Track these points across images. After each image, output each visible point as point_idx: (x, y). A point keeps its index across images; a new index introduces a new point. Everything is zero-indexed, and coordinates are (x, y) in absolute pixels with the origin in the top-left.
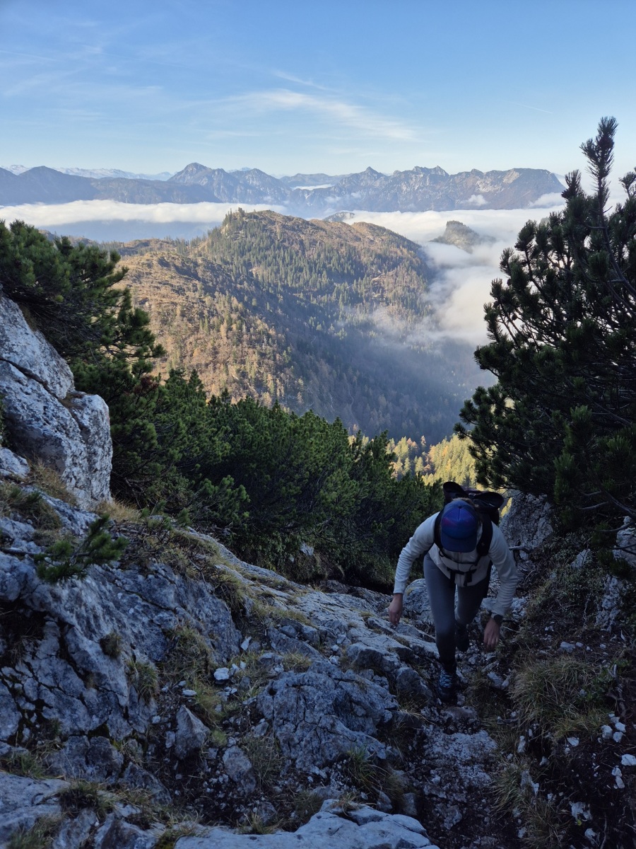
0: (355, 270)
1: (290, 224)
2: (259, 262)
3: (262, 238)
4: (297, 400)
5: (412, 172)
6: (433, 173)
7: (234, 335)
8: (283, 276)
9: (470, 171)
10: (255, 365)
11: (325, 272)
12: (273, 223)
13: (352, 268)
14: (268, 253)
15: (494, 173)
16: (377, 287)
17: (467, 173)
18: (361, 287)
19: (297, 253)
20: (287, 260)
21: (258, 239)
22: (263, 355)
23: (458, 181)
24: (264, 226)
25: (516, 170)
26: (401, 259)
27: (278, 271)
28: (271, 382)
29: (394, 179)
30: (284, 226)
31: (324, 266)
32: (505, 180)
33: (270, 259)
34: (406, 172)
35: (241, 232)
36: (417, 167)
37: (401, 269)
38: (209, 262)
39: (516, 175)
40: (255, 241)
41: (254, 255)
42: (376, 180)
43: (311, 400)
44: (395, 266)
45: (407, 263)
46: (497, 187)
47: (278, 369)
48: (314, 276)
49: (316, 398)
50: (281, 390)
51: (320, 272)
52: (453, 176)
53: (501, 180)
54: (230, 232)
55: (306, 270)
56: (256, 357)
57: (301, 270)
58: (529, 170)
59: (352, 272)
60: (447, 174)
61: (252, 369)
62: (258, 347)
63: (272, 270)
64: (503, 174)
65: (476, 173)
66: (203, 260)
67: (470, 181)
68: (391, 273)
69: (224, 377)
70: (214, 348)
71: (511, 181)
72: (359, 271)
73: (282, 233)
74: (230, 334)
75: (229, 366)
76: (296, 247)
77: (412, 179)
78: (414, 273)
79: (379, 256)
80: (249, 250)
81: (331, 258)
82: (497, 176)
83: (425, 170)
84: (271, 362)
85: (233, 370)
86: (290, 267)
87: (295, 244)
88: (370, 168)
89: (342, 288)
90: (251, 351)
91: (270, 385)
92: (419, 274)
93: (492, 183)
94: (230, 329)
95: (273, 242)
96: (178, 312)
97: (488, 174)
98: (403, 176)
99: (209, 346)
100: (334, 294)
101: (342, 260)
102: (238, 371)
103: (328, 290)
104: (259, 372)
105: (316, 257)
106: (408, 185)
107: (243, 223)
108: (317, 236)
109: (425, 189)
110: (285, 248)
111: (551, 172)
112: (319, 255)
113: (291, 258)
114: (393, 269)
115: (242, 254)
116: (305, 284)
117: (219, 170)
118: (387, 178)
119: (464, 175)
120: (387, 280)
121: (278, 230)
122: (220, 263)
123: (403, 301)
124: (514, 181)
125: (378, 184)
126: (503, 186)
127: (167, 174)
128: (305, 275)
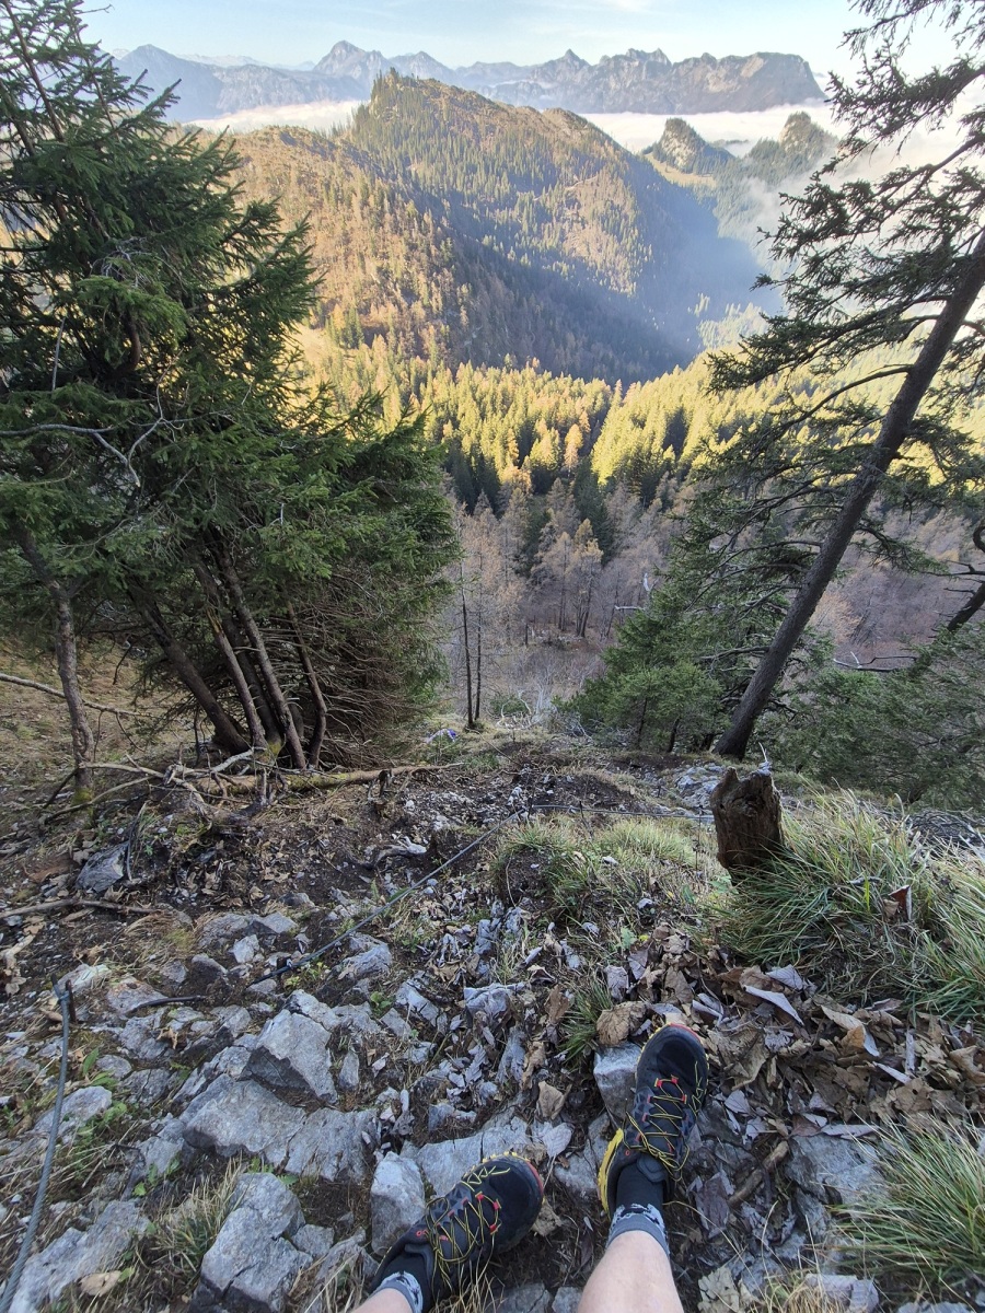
0: (545, 174)
1: (460, 98)
2: (419, 157)
3: (422, 119)
4: (460, 318)
5: (625, 57)
6: (652, 59)
7: (371, 212)
8: (451, 179)
9: (699, 56)
10: (402, 260)
11: (505, 175)
12: (437, 94)
13: (541, 169)
14: (431, 141)
15: (732, 60)
16: (572, 202)
17: (696, 60)
18: (550, 200)
19: (469, 143)
20: (457, 154)
21: (418, 119)
22: (413, 247)
23: (682, 73)
24: (426, 98)
25: (760, 55)
26: (604, 161)
27: (444, 170)
28: (425, 286)
29: (601, 69)
30: (452, 100)
31: (505, 166)
32: (743, 72)
33: (433, 151)
34: (617, 58)
35: (395, 108)
36: (631, 50)
37: (603, 175)
38: (350, 146)
39: (760, 62)
40: (414, 123)
41: (413, 145)
42: (577, 71)
43: (478, 322)
44: (596, 170)
45: (612, 167)
46: (733, 83)
47: (434, 269)
48: (492, 178)
49: (485, 319)
50: (437, 302)
51: (499, 175)
52: (677, 65)
53: (739, 71)
54: (379, 107)
55: (481, 172)
56: (402, 248)
57: (474, 170)
58: (777, 55)
59: (541, 177)
60: (669, 62)
61: (397, 266)
62: (406, 233)
63: (437, 169)
64: (743, 61)
65: (708, 59)
66: (343, 141)
67: (699, 72)
68: (589, 181)
69: (358, 275)
70: (346, 234)
71: (751, 74)
72: (551, 178)
73: (450, 111)
74: (366, 209)
75: (367, 260)
76: (468, 134)
77: (623, 68)
78: (620, 181)
79: (575, 153)
80: (406, 138)
81: (514, 154)
82: (735, 63)
83: (641, 55)
84: (424, 257)
85: (372, 265)
86: (460, 164)
87: (467, 129)
88: (570, 52)
89: (527, 199)
90: (395, 238)
91: (423, 291)
92: (626, 184)
93: (727, 77)
94: (365, 203)
95: (437, 124)
96: (294, 179)
97: (723, 61)
98: (612, 65)
99: (339, 231)
100: (517, 208)
101: (529, 156)
102: (379, 269)
103: (508, 202)
104: (407, 272)
105: (494, 151)
106: (619, 79)
107: (397, 92)
108: (496, 120)
109: (639, 86)
110: (454, 135)
111: (805, 59)
112: (498, 149)
113: (462, 151)
114: (594, 175)
115: (397, 143)
116: (479, 191)
117: (374, 52)
118: (591, 69)
119: (692, 62)
120: (583, 189)
121: (444, 106)
122: (366, 149)
123: (603, 222)
124: (756, 74)
125: (578, 78)
126: (740, 82)
127: (310, 63)
128: (480, 177)
